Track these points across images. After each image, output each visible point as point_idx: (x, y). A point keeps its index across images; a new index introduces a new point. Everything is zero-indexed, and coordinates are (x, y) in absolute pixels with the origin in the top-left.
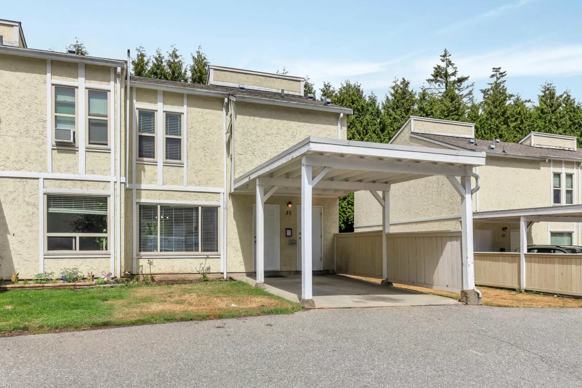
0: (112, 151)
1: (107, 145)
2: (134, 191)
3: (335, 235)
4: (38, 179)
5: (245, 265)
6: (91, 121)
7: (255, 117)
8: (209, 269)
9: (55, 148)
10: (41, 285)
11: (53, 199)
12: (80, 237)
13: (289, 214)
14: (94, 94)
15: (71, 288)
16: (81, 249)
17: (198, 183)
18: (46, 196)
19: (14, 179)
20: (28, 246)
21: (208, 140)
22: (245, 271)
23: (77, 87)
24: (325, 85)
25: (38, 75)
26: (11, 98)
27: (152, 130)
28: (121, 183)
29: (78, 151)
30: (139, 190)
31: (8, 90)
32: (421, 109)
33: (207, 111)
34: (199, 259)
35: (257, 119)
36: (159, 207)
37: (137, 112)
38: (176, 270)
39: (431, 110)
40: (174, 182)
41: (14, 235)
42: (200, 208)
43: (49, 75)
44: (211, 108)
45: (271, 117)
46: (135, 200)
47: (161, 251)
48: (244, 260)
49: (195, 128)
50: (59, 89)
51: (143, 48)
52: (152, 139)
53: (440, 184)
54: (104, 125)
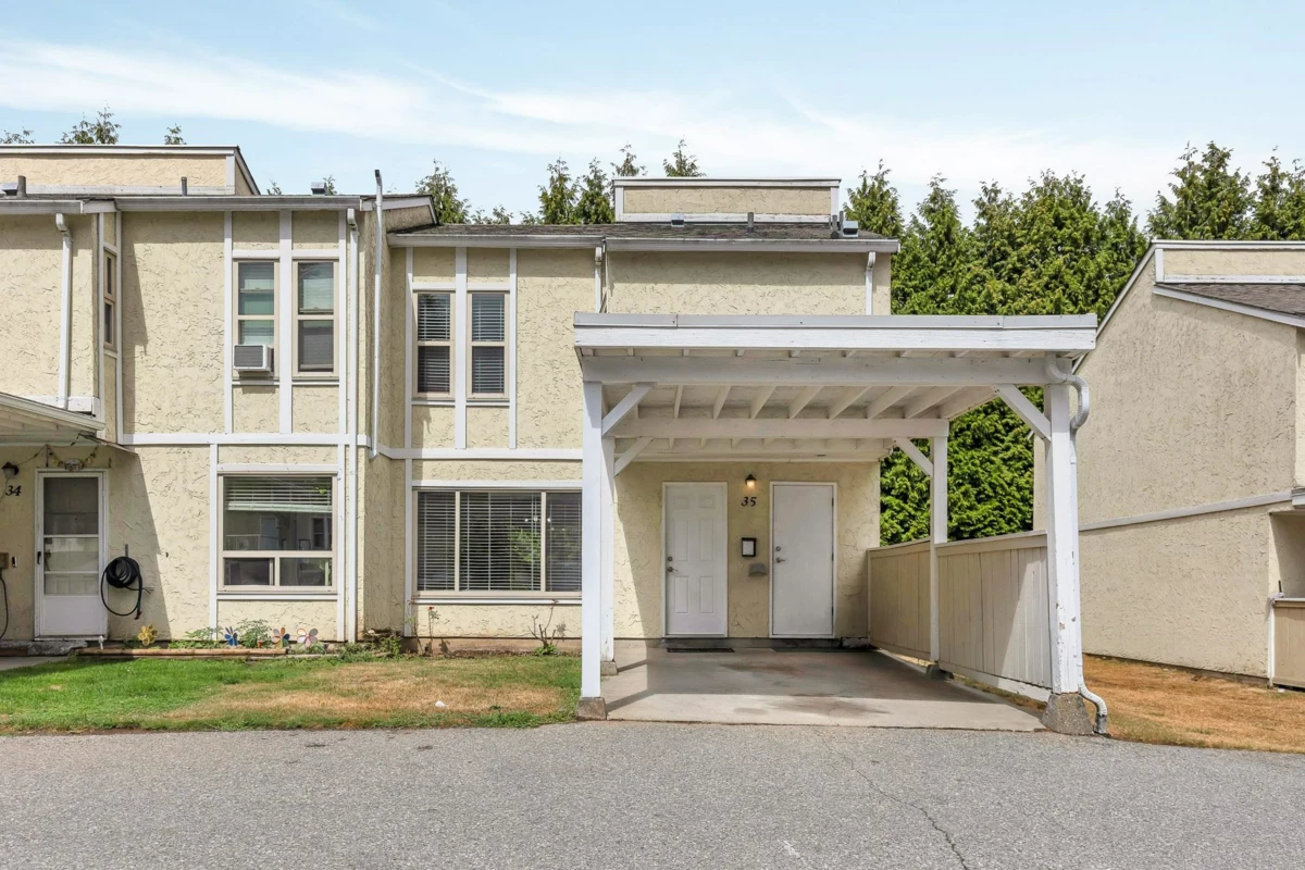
0: (342, 383)
1: (331, 370)
2: (409, 463)
3: (870, 553)
4: (208, 445)
5: (644, 620)
6: (305, 325)
7: (656, 283)
8: (562, 628)
9: (238, 383)
10: (189, 651)
11: (235, 484)
12: (281, 559)
13: (750, 503)
14: (307, 269)
15: (240, 660)
16: (282, 583)
17: (538, 441)
18: (221, 478)
19: (169, 449)
20: (190, 577)
21: (561, 344)
22: (642, 636)
23: (278, 260)
24: (985, 190)
25: (210, 244)
26: (164, 293)
27: (443, 333)
28: (358, 447)
29: (278, 386)
30: (418, 461)
31: (160, 279)
32: (1266, 219)
33: (561, 280)
34: (540, 607)
35: (661, 287)
36: (458, 495)
37: (415, 298)
38: (492, 631)
39: (1296, 218)
40: (490, 442)
41: (167, 555)
42: (544, 495)
43: (228, 241)
44: (568, 275)
45: (693, 281)
46: (410, 483)
47: (461, 589)
48: (641, 610)
49: (533, 320)
50: (247, 267)
51: (564, 163)
52: (444, 353)
53: (1222, 414)
54: (327, 330)
